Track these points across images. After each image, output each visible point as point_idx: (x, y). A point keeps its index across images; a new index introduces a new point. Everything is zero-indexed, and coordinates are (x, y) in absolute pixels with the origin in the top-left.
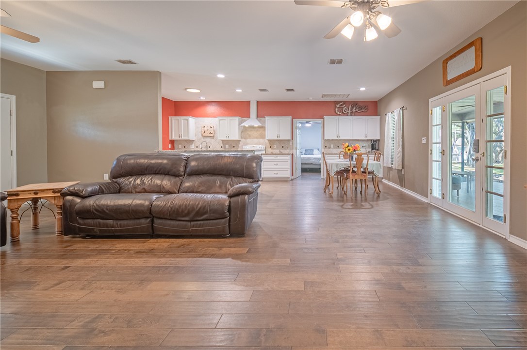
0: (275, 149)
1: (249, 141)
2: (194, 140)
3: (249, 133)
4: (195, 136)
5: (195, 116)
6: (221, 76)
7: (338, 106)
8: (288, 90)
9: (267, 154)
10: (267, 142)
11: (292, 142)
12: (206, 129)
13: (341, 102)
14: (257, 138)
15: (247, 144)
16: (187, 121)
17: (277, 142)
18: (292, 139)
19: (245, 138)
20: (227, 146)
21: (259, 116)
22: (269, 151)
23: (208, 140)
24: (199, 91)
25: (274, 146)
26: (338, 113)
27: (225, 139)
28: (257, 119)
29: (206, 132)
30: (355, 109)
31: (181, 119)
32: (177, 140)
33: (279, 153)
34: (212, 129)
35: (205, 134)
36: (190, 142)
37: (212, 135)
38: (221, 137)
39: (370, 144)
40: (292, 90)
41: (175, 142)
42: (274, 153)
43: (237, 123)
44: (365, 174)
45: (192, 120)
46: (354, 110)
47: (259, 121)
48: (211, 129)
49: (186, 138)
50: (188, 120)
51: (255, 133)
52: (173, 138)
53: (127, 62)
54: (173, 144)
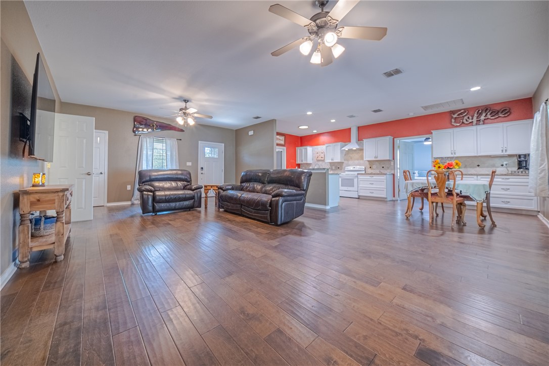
0: (374, 169)
1: (350, 162)
2: (311, 164)
3: (351, 156)
4: (312, 160)
5: (311, 145)
6: (309, 113)
7: (455, 116)
8: (375, 111)
9: (366, 174)
10: (367, 163)
11: (393, 162)
12: (319, 154)
13: (460, 110)
14: (358, 159)
15: (349, 166)
17: (377, 163)
18: (394, 159)
19: (348, 160)
20: (334, 168)
21: (360, 139)
22: (369, 171)
23: (320, 163)
24: (307, 127)
25: (374, 167)
26: (456, 125)
27: (330, 161)
28: (357, 143)
29: (319, 157)
30: (484, 115)
31: (303, 148)
32: (302, 164)
33: (379, 173)
34: (323, 154)
35: (319, 159)
36: (310, 164)
37: (323, 159)
38: (328, 160)
39: (515, 160)
40: (379, 111)
42: (374, 173)
43: (339, 147)
44: (451, 197)
45: (310, 149)
46: (482, 118)
47: (359, 145)
49: (305, 162)
50: (306, 149)
51: (356, 156)
52: (298, 162)
53: (257, 118)
54: (299, 165)
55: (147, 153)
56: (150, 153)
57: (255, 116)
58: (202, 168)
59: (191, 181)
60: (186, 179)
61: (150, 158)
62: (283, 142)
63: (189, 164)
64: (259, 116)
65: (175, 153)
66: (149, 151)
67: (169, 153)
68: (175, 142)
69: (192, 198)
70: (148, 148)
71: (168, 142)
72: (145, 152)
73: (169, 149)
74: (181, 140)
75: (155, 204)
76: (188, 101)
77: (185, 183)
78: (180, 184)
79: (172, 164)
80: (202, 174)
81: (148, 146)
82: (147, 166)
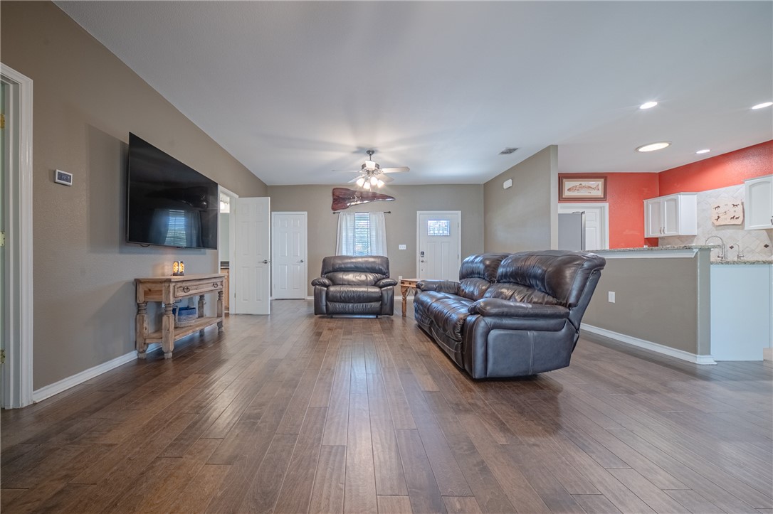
2: (695, 236)
4: (699, 226)
6: (649, 105)
12: (721, 210)
16: (674, 203)
23: (727, 233)
27: (769, 225)
29: (721, 217)
31: (665, 201)
32: (663, 238)
34: (739, 208)
35: (721, 222)
37: (739, 222)
38: (760, 222)
41: (659, 240)
48: (736, 208)
49: (673, 233)
50: (676, 201)
52: (650, 232)
53: (510, 151)
54: (653, 242)
55: (347, 235)
56: (350, 234)
57: (504, 149)
58: (423, 253)
59: (388, 272)
60: (380, 270)
61: (351, 241)
62: (600, 193)
63: (402, 247)
64: (512, 147)
65: (382, 233)
66: (349, 231)
67: (374, 233)
68: (382, 216)
69: (380, 299)
70: (349, 227)
71: (374, 217)
72: (344, 234)
73: (373, 227)
74: (390, 212)
75: (328, 303)
76: (373, 152)
77: (379, 276)
78: (371, 277)
79: (377, 249)
80: (422, 262)
81: (348, 225)
82: (347, 251)
